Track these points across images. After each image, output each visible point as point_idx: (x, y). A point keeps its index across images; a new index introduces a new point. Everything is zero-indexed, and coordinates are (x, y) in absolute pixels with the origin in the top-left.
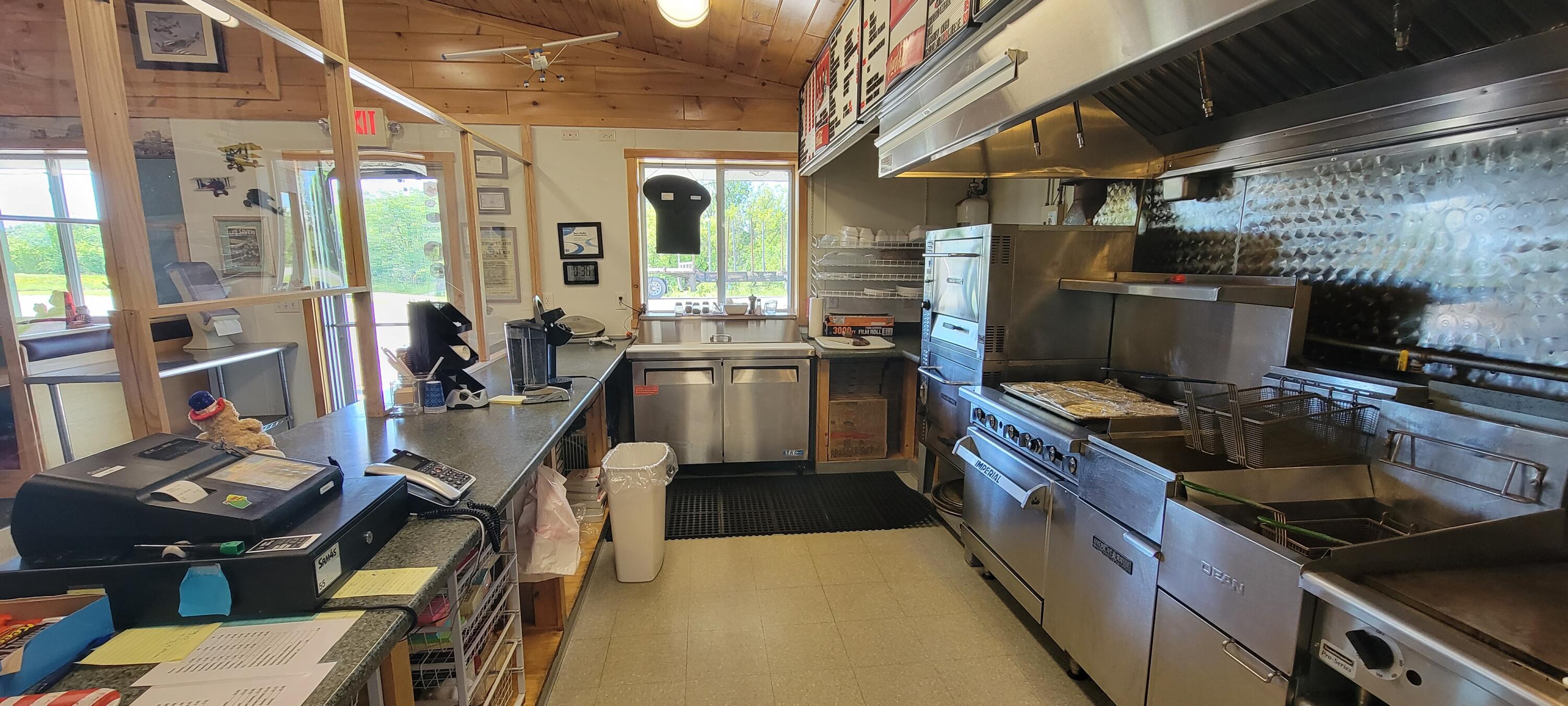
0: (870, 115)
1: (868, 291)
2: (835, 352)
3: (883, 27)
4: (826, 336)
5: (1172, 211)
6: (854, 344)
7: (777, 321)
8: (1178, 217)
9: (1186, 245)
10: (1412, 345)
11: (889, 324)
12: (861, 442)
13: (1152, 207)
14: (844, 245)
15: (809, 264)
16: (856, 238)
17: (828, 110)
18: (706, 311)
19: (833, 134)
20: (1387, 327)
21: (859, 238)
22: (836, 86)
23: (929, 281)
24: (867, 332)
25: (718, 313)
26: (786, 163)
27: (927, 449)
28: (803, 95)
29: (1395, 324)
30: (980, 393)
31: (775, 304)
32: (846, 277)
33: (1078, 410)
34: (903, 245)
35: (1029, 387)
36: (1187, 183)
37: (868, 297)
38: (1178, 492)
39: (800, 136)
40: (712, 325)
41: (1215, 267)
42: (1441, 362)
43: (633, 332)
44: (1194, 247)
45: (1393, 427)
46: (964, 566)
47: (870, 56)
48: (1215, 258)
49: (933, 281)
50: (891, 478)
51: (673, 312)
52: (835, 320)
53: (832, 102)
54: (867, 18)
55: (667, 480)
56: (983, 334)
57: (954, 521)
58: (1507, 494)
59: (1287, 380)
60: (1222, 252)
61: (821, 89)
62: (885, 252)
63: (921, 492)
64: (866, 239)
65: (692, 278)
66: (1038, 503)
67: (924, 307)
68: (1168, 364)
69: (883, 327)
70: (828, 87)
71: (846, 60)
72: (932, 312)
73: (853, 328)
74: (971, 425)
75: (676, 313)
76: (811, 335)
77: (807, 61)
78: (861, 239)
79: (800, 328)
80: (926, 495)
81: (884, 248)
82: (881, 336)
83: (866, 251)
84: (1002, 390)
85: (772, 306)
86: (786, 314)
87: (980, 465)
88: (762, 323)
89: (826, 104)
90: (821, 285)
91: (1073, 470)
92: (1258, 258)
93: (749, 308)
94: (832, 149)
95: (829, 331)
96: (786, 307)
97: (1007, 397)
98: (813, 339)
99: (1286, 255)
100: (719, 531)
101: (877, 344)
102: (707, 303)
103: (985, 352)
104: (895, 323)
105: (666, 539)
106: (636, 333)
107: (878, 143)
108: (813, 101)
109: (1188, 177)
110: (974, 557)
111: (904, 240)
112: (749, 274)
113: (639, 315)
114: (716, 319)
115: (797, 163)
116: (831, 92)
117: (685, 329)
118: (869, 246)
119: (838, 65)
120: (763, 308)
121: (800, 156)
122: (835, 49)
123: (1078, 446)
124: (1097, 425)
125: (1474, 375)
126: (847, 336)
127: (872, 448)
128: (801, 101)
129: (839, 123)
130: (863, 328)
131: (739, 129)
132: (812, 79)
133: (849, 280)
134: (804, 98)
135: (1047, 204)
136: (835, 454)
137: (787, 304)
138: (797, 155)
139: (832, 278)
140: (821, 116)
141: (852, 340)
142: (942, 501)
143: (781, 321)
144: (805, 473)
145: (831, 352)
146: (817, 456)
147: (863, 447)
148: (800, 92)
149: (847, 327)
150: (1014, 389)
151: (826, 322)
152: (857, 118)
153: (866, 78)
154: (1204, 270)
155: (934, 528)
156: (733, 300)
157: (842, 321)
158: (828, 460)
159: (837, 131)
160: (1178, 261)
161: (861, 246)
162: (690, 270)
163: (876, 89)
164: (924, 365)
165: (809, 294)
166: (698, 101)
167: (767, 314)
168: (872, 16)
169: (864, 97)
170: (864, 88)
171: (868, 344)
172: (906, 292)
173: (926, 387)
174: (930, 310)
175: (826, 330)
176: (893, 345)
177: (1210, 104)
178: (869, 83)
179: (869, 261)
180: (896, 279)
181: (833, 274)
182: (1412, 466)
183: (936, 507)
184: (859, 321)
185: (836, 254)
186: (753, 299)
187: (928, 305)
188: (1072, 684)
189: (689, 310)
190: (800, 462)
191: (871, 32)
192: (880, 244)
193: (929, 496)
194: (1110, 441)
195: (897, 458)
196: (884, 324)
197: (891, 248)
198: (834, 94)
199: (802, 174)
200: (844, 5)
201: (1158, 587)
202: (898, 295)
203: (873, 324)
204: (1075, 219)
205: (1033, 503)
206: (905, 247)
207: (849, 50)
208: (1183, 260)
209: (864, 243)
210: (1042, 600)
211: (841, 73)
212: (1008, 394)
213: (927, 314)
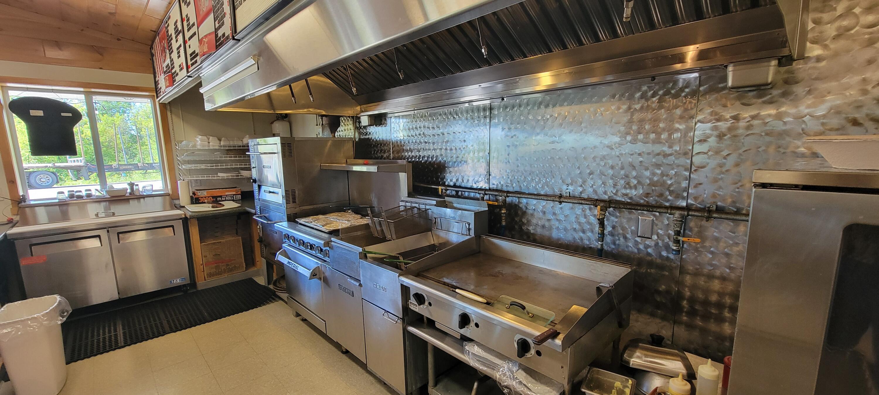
0: (195, 74)
1: (220, 174)
2: (198, 213)
3: (193, 25)
4: (194, 204)
5: (368, 131)
6: (213, 207)
7: (155, 198)
8: (370, 133)
9: (374, 146)
10: (444, 184)
11: (238, 193)
12: (227, 265)
13: (360, 129)
14: (199, 147)
15: (175, 160)
16: (207, 143)
17: (170, 65)
18: (89, 196)
19: (175, 81)
20: (438, 178)
21: (209, 142)
22: (172, 51)
23: (254, 168)
24: (223, 199)
25: (101, 196)
26: (147, 94)
27: (266, 261)
28: (153, 51)
29: (439, 176)
30: (287, 227)
31: (151, 187)
32: (203, 166)
33: (330, 227)
34: (240, 146)
35: (310, 219)
36: (369, 118)
37: (221, 178)
38: (364, 256)
39: (155, 77)
40: (96, 205)
41: (385, 156)
42: (452, 190)
43: (14, 217)
44: (377, 147)
45: (436, 216)
46: (292, 317)
47: (190, 39)
48: (384, 152)
49: (256, 167)
50: (250, 282)
51: (55, 199)
52: (199, 194)
53: (172, 60)
54: (184, 16)
55: (61, 320)
56: (284, 194)
57: (284, 296)
58: (462, 234)
59: (407, 202)
60: (387, 149)
61: (163, 51)
62: (229, 151)
63: (267, 285)
64: (214, 144)
65: (84, 171)
66: (316, 275)
67: (253, 182)
68: (371, 201)
69: (234, 195)
70: (168, 51)
71: (176, 37)
72: (258, 185)
73: (213, 197)
74: (285, 243)
75: (59, 200)
76: (182, 205)
77: (151, 30)
78: (211, 143)
79: (174, 201)
80: (269, 286)
81: (227, 148)
82: (233, 200)
83: (216, 150)
84: (297, 222)
85: (149, 188)
86: (163, 192)
87: (289, 263)
88: (142, 200)
89: (168, 61)
90: (187, 173)
91: (328, 256)
92: (398, 152)
93: (129, 191)
94: (176, 90)
95: (195, 200)
96: (162, 188)
97: (300, 226)
98: (184, 207)
99: (407, 151)
100: (119, 344)
101: (229, 205)
102: (90, 190)
103: (287, 204)
104: (241, 192)
105: (68, 363)
106: (16, 218)
107: (202, 91)
108: (160, 57)
109: (370, 116)
110: (296, 312)
111: (240, 143)
112: (139, 165)
113: (18, 204)
114: (99, 200)
115: (155, 95)
116: (170, 54)
117: (72, 210)
118: (217, 148)
119: (172, 39)
120: (141, 190)
121: (157, 90)
122: (169, 28)
123: (327, 244)
124: (335, 233)
125: (460, 193)
126: (209, 203)
127: (235, 267)
128: (152, 55)
129: (177, 74)
130: (221, 197)
131: (101, 68)
132: (157, 42)
133: (205, 169)
134: (154, 53)
135: (317, 125)
136: (210, 275)
137: (162, 186)
138: (155, 89)
139: (193, 168)
140: (166, 67)
141: (211, 205)
142: (278, 287)
143: (160, 197)
144: (189, 292)
145: (196, 214)
146: (197, 279)
147: (229, 268)
148: (151, 49)
149: (209, 197)
150: (302, 221)
151: (193, 195)
152: (187, 74)
153: (189, 51)
154: (382, 157)
155: (276, 303)
156: (114, 185)
157: (205, 193)
158: (205, 280)
159: (177, 79)
160: (372, 153)
161: (211, 148)
162: (82, 164)
163: (195, 60)
164: (258, 214)
165: (178, 179)
166: (58, 44)
167: (145, 194)
168: (187, 16)
169: (190, 63)
170: (189, 58)
171: (224, 206)
172: (245, 173)
173: (261, 227)
174: (257, 183)
175: (194, 201)
176: (240, 205)
177: (355, 89)
178: (191, 55)
179: (218, 156)
180: (238, 167)
181: (193, 165)
182: (442, 229)
183: (275, 292)
184: (216, 193)
185: (193, 153)
186: (132, 185)
187: (255, 181)
188: (344, 356)
189: (72, 196)
190: (184, 286)
191: (188, 25)
192: (224, 146)
193: (271, 287)
194: (341, 239)
195: (254, 269)
196: (234, 193)
197: (232, 148)
198: (172, 55)
199: (160, 102)
200: (170, 3)
201: (362, 299)
202: (241, 176)
203: (227, 194)
204: (327, 134)
205: (314, 276)
206: (241, 148)
207: (177, 32)
208: (374, 153)
209: (213, 146)
210: (325, 321)
211: (175, 45)
212: (301, 224)
213: (255, 186)
